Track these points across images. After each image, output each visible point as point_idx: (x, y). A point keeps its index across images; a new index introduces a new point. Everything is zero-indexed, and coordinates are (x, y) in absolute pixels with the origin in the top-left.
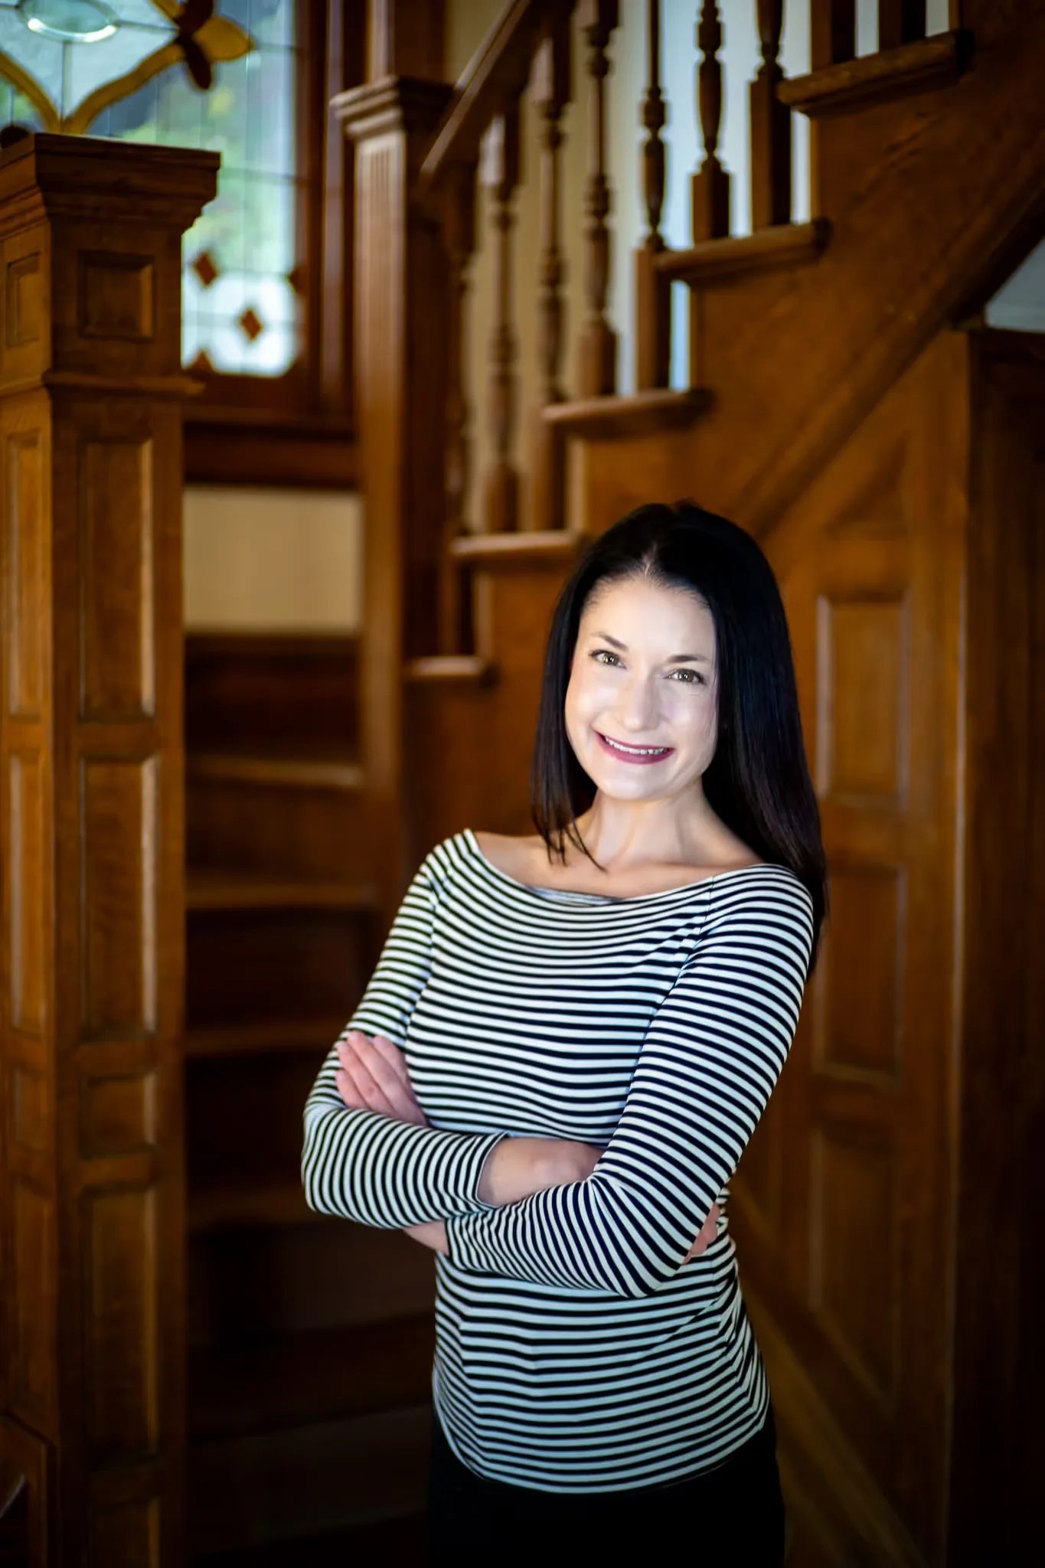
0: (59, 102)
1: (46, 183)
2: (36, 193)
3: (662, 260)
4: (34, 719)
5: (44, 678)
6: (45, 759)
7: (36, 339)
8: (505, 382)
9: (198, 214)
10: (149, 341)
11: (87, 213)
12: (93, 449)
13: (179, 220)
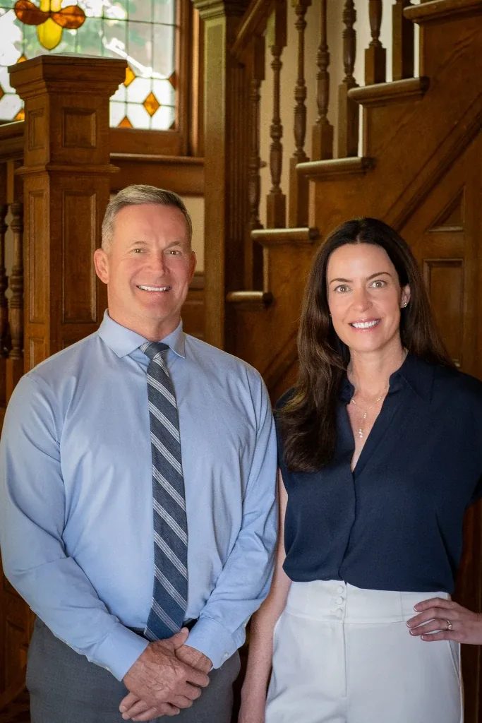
1: (48, 78)
2: (43, 82)
4: (42, 323)
5: (46, 305)
6: (46, 341)
7: (43, 148)
8: (277, 148)
9: (116, 89)
10: (95, 148)
11: (66, 90)
12: (69, 198)
13: (108, 91)
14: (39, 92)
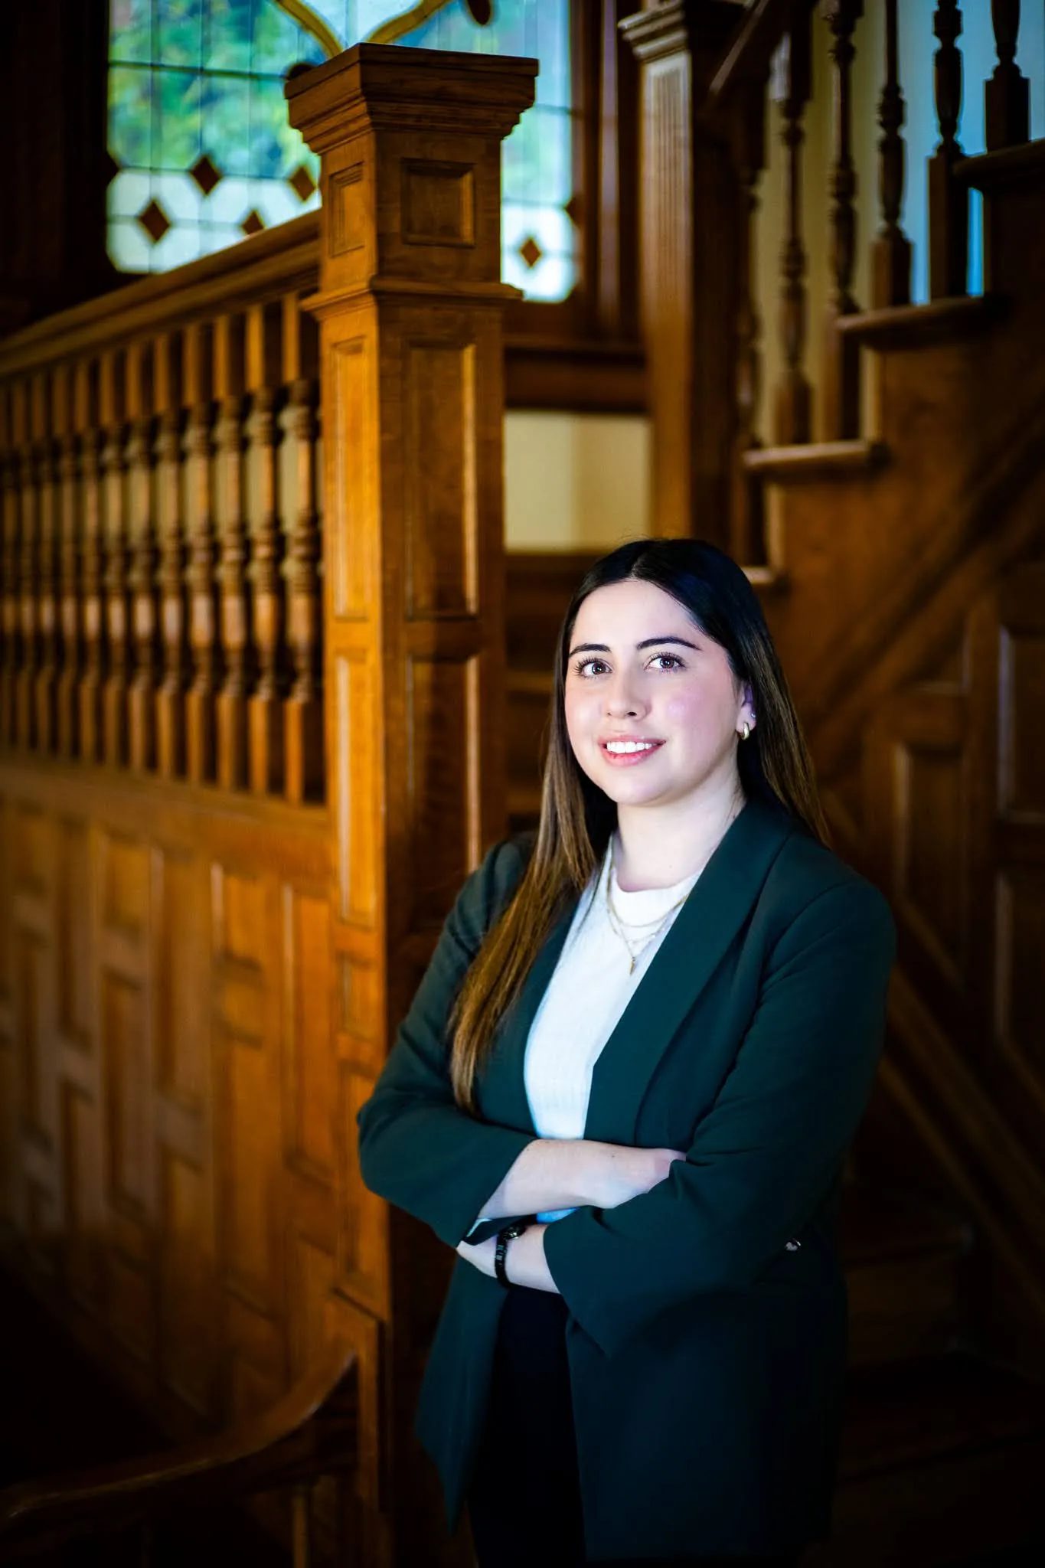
0: (344, 38)
1: (371, 93)
2: (363, 101)
3: (956, 168)
4: (363, 619)
5: (372, 577)
6: (374, 658)
7: (362, 247)
9: (517, 121)
10: (470, 247)
11: (410, 122)
12: (417, 354)
13: (498, 127)
14: (353, 127)
